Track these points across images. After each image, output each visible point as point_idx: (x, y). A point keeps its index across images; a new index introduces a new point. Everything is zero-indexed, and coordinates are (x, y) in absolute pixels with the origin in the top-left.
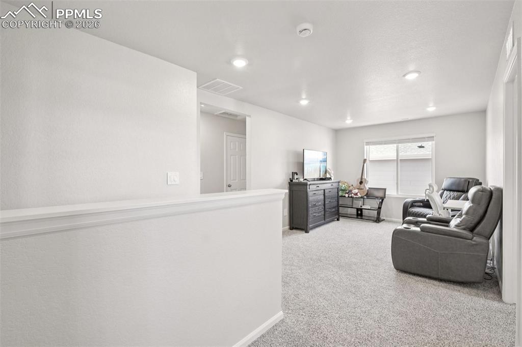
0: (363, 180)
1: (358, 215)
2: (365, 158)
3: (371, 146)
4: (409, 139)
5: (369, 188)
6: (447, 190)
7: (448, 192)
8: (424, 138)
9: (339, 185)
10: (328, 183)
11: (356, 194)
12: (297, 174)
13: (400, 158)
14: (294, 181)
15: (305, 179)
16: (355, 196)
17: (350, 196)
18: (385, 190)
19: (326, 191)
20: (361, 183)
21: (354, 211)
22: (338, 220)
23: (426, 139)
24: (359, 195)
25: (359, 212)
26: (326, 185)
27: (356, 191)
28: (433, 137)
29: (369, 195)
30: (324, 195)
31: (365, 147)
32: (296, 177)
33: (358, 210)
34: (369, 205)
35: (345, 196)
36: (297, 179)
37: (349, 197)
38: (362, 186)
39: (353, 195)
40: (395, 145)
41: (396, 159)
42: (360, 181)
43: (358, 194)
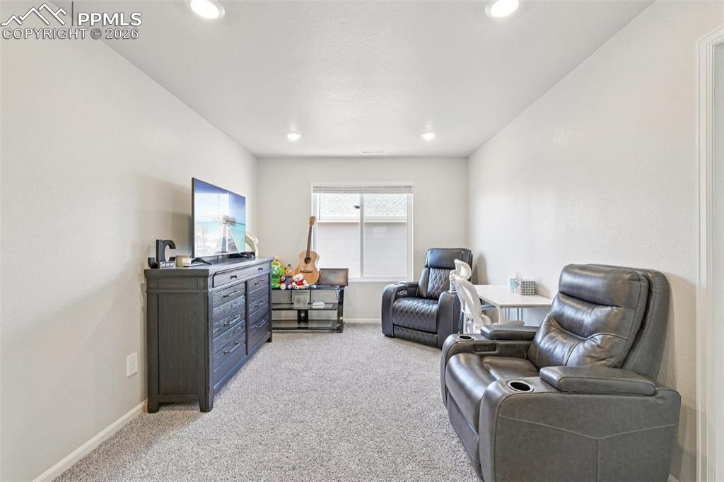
0: (311, 256)
1: (300, 320)
2: (312, 215)
3: (322, 194)
4: (380, 187)
5: (321, 269)
6: (434, 267)
7: (437, 271)
8: (400, 187)
9: (271, 268)
10: (253, 266)
11: (301, 283)
12: (172, 246)
13: (365, 221)
14: (162, 265)
15: (198, 260)
16: (298, 287)
17: (290, 287)
18: (346, 270)
19: (250, 285)
20: (307, 260)
21: (293, 315)
22: (269, 340)
23: (402, 189)
24: (306, 284)
25: (303, 315)
26: (249, 271)
27: (301, 276)
28: (410, 187)
29: (322, 282)
30: (246, 294)
31: (313, 195)
32: (169, 253)
33: (299, 311)
34: (322, 301)
35: (279, 289)
36: (172, 259)
37: (287, 289)
38: (309, 267)
39: (294, 284)
40: (358, 195)
41: (359, 221)
42: (305, 256)
43: (305, 282)
